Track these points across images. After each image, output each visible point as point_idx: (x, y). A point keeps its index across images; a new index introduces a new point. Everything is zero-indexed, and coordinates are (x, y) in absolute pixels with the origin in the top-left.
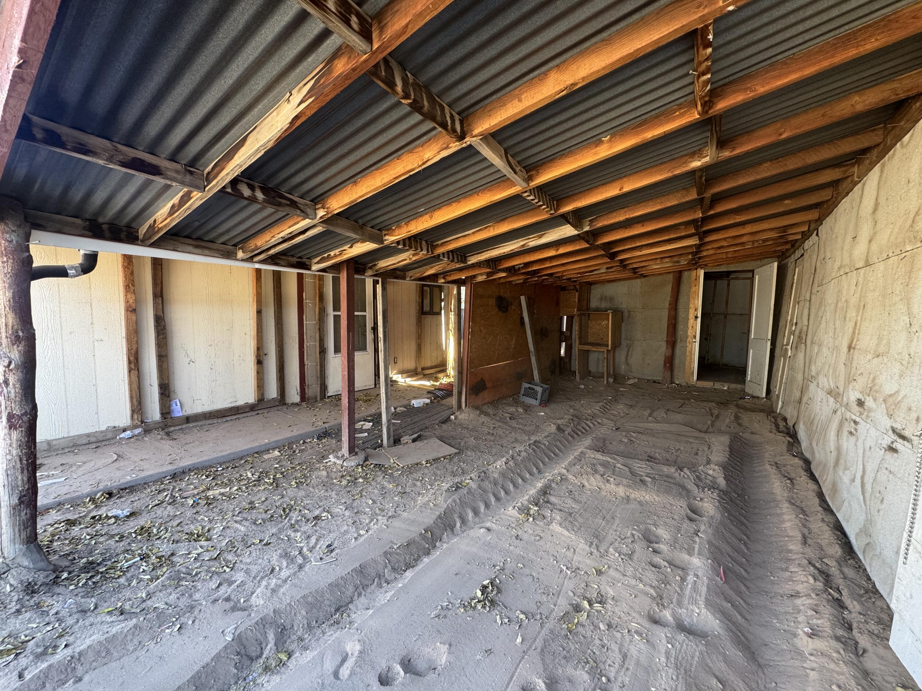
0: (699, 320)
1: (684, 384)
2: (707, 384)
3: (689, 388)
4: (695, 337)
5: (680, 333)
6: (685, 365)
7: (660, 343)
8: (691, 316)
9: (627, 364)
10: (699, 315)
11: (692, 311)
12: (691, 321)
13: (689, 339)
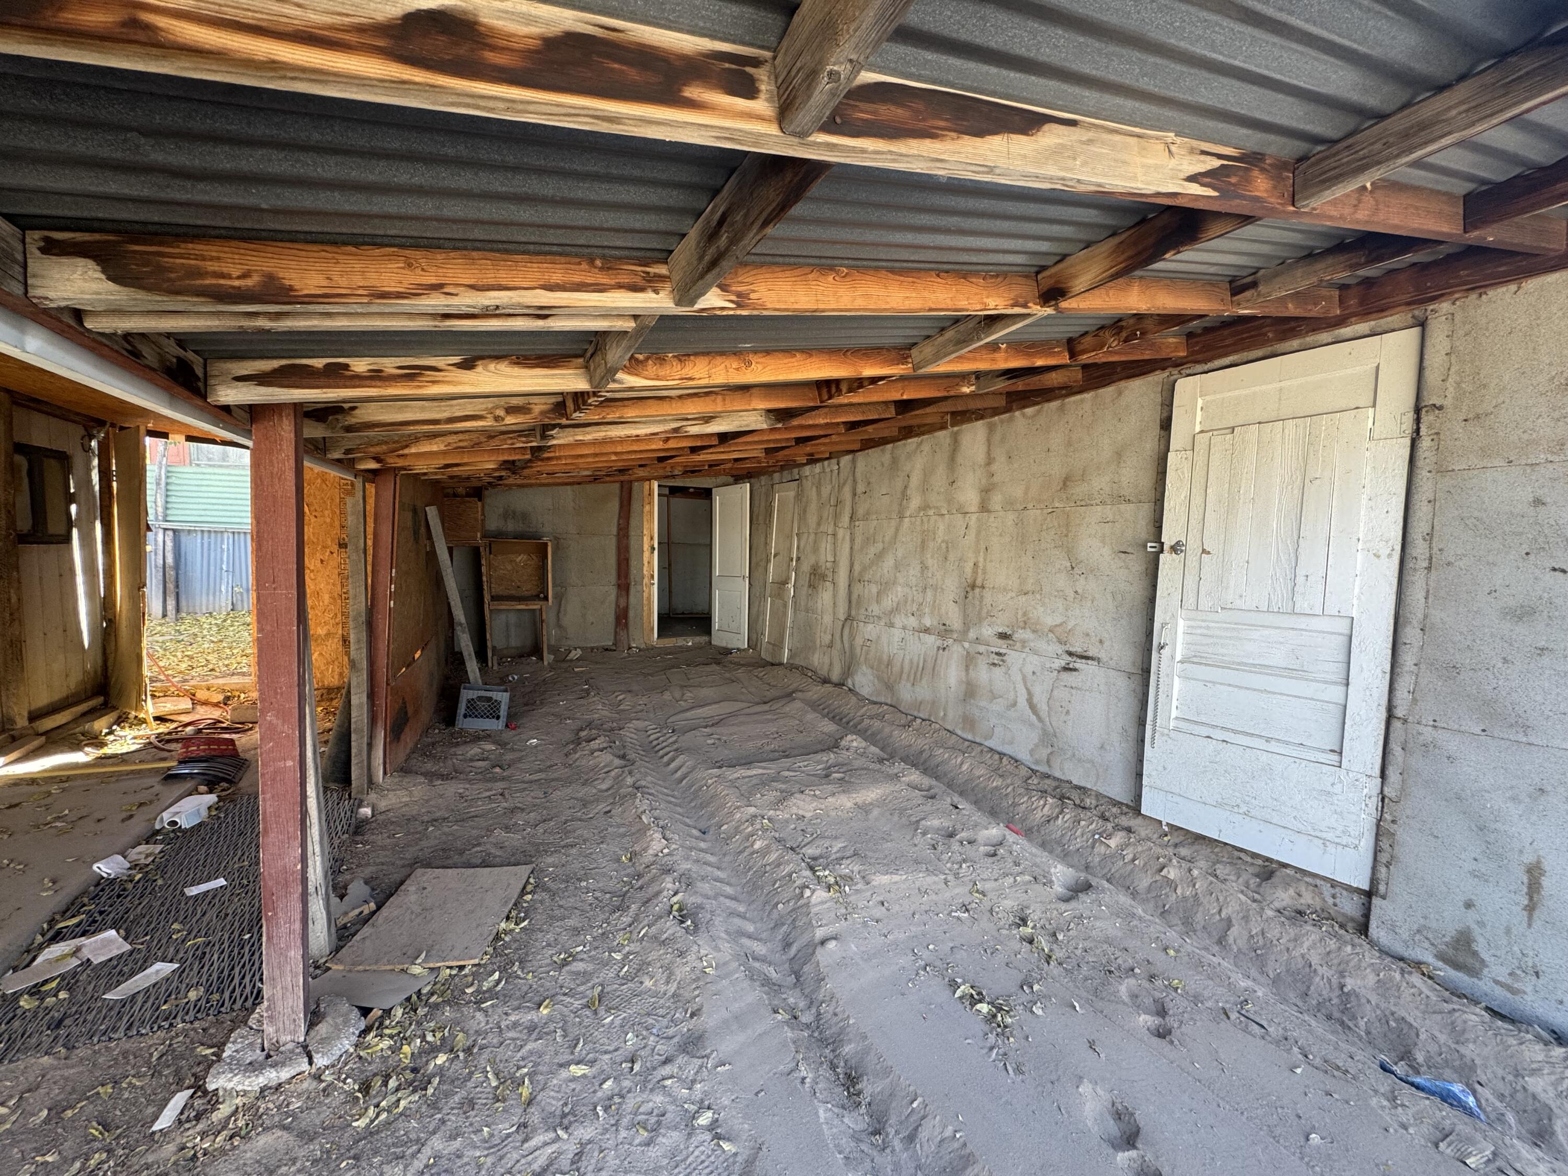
0: (656, 552)
1: (643, 646)
2: (669, 642)
3: (649, 652)
4: (652, 577)
5: (633, 571)
6: (642, 619)
7: (606, 588)
8: (646, 547)
9: (559, 626)
10: (656, 546)
11: (646, 540)
12: (646, 554)
13: (646, 581)
